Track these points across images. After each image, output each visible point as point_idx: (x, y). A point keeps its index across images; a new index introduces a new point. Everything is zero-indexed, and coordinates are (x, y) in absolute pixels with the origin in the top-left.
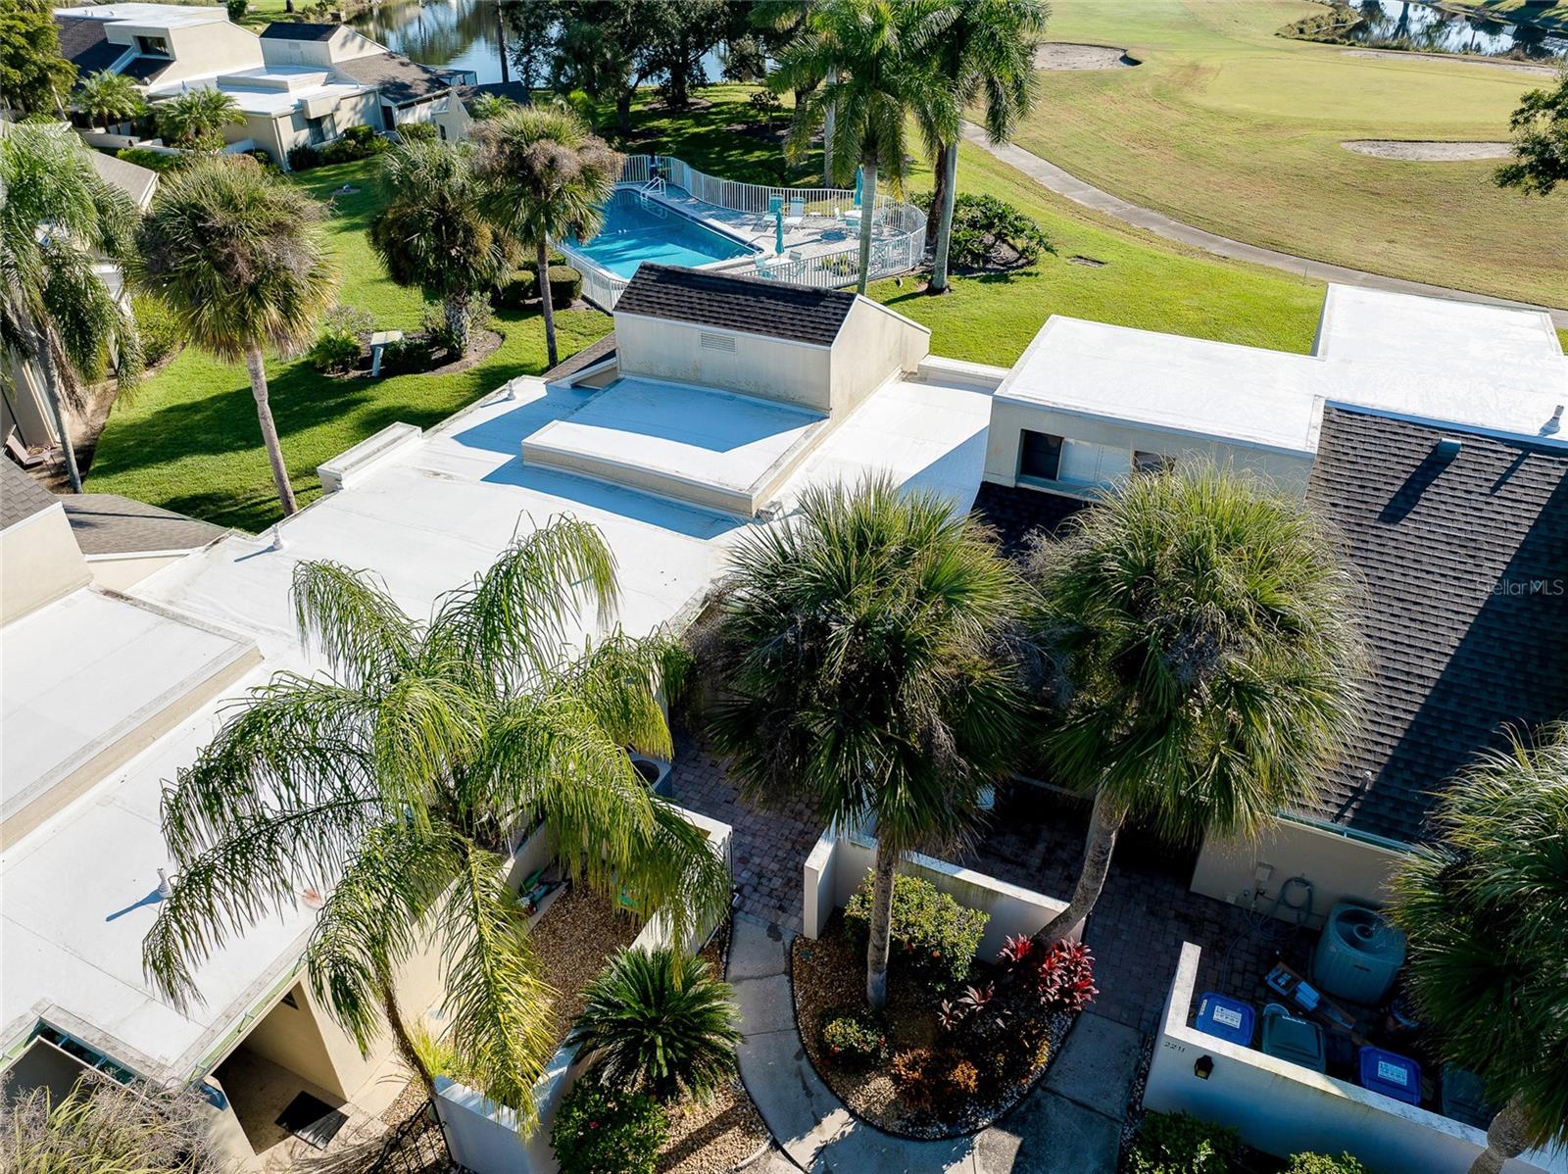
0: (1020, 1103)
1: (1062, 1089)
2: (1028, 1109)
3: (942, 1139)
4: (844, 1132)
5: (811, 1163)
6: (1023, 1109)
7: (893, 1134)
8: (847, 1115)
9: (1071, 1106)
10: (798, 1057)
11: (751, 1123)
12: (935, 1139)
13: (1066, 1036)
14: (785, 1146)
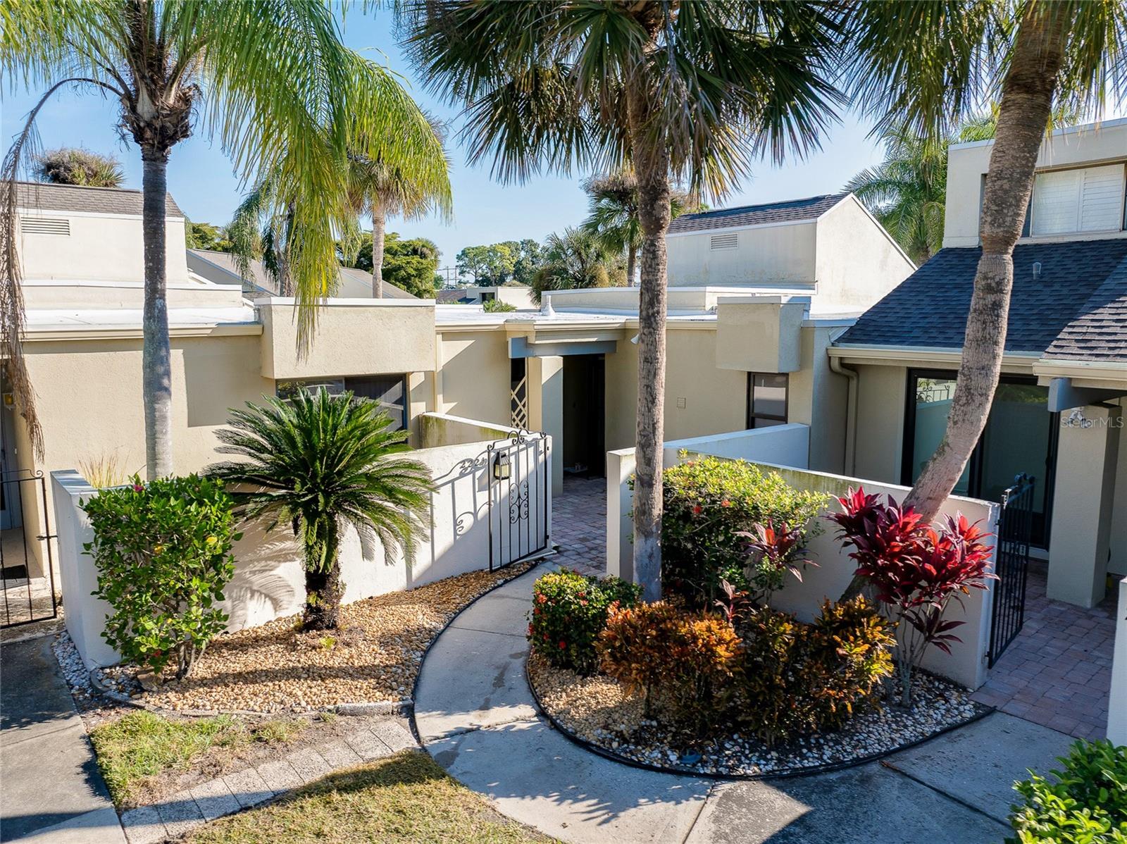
0: (829, 769)
1: (922, 775)
2: (842, 780)
3: (662, 770)
4: (514, 726)
5: (437, 738)
6: (833, 777)
7: (586, 745)
8: (533, 712)
9: (934, 796)
10: (514, 656)
11: (396, 681)
12: (650, 768)
13: (953, 728)
14: (418, 715)
